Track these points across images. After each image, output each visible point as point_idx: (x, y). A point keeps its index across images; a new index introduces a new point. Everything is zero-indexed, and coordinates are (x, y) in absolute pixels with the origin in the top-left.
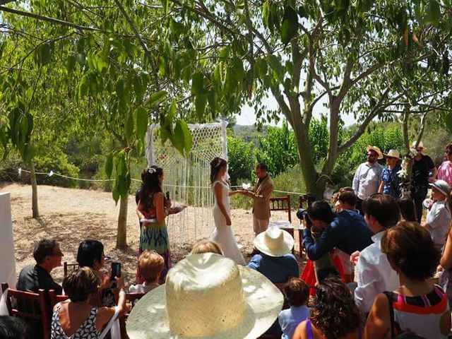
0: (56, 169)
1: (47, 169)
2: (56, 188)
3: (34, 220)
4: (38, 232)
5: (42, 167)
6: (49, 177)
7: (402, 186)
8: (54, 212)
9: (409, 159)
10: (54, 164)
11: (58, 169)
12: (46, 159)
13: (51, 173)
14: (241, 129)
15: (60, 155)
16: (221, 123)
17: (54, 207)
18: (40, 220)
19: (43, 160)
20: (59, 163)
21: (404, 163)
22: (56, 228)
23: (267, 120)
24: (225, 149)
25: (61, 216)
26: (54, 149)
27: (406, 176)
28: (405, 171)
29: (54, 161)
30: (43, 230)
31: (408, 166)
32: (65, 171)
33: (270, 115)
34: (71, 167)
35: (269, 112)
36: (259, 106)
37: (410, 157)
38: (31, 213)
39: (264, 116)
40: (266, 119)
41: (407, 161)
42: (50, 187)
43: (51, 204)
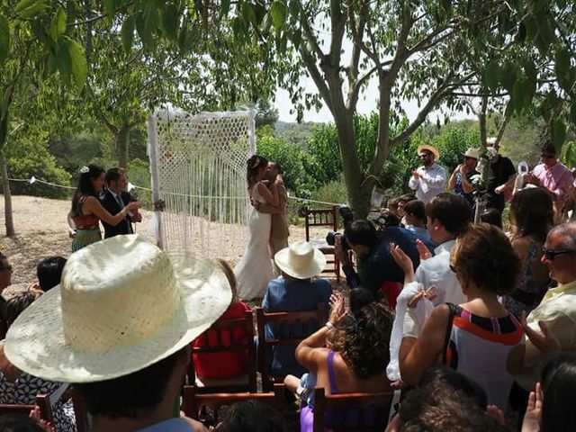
0: (39, 175)
1: (27, 174)
2: (39, 199)
3: (8, 238)
4: (12, 254)
5: (21, 172)
6: (29, 185)
7: (476, 195)
8: (36, 228)
9: (486, 160)
10: (37, 168)
11: (43, 175)
12: (27, 161)
13: (33, 180)
14: (286, 127)
15: (45, 156)
16: (248, 111)
17: (37, 222)
18: (16, 239)
19: (22, 162)
20: (44, 166)
21: (479, 167)
22: (36, 249)
23: (306, 107)
24: (253, 146)
25: (43, 234)
26: (37, 149)
27: (482, 183)
28: (481, 176)
29: (37, 165)
30: (19, 252)
31: (484, 169)
32: (52, 177)
33: (310, 100)
34: (60, 172)
35: (309, 95)
36: (294, 87)
37: (487, 158)
38: (3, 230)
39: (302, 101)
40: (304, 105)
41: (483, 162)
42: (33, 198)
43: (32, 220)
